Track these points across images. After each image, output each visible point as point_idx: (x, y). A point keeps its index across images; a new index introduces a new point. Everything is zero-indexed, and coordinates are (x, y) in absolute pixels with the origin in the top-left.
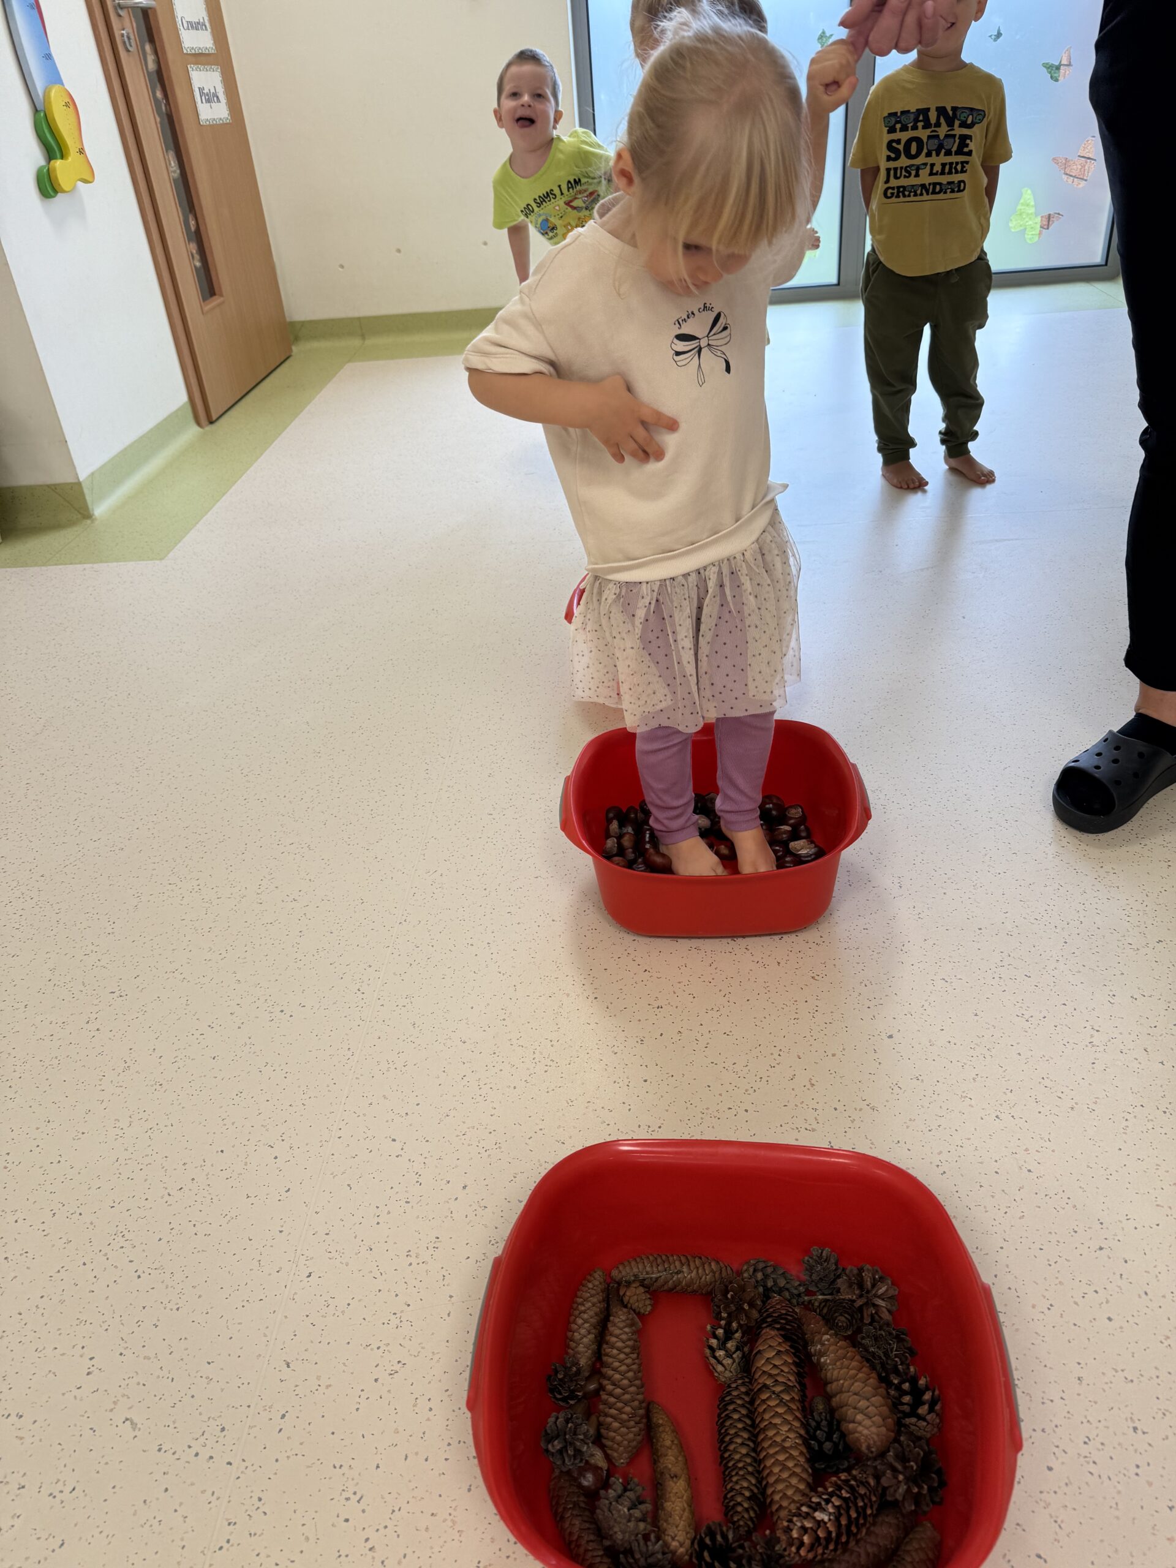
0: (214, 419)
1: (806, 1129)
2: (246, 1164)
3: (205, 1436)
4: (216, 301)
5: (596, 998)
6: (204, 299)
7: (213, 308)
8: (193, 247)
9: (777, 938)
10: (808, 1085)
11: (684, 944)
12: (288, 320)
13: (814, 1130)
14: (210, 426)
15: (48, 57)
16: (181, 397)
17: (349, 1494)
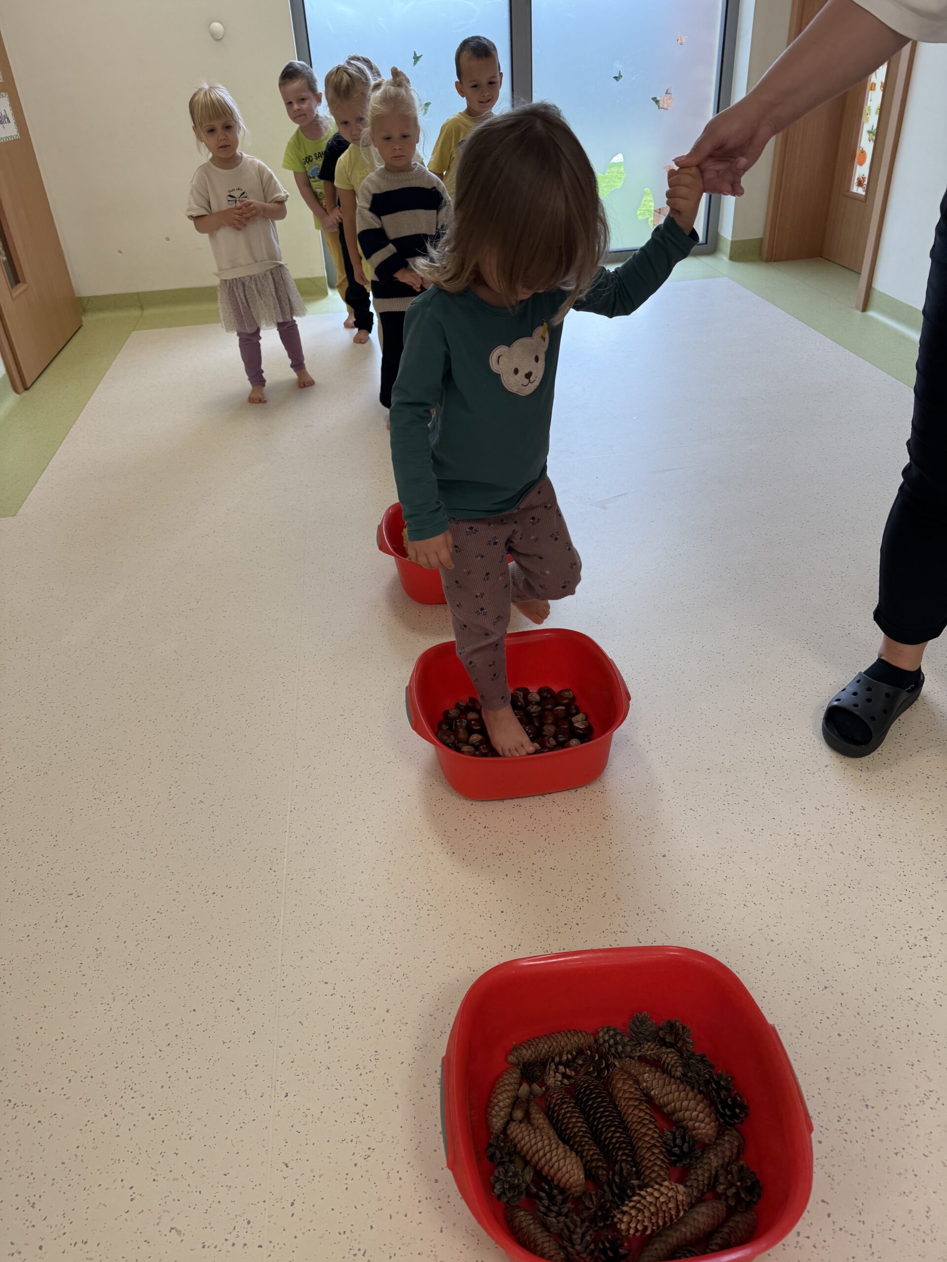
0: (29, 385)
1: (621, 932)
2: (216, 1018)
3: (237, 1229)
4: (21, 288)
5: (453, 853)
6: (12, 288)
7: (20, 294)
9: (573, 791)
10: (616, 900)
11: (509, 804)
12: (77, 296)
13: (626, 932)
14: (26, 392)
17: (356, 1251)
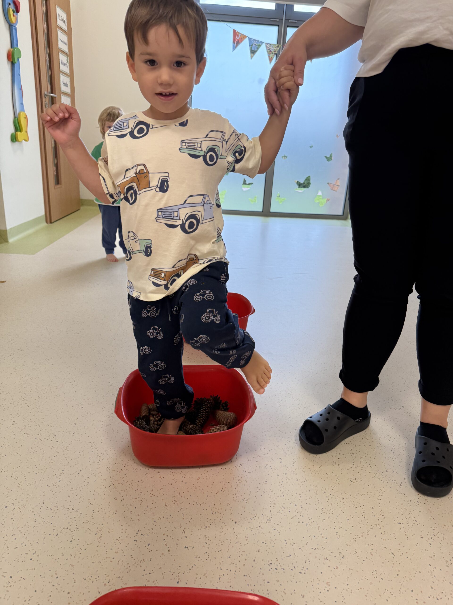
3: (50, 437)
4: (59, 186)
6: (56, 185)
7: (58, 188)
8: (55, 168)
12: (80, 198)
14: (51, 224)
15: (22, 104)
16: (42, 213)
